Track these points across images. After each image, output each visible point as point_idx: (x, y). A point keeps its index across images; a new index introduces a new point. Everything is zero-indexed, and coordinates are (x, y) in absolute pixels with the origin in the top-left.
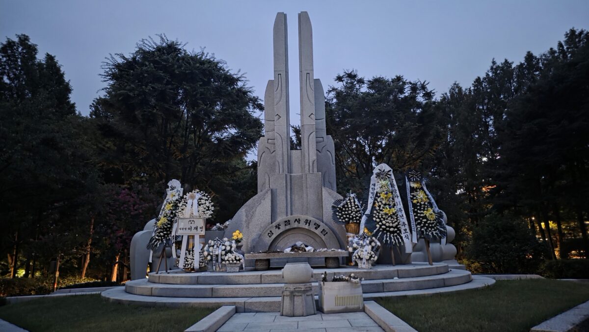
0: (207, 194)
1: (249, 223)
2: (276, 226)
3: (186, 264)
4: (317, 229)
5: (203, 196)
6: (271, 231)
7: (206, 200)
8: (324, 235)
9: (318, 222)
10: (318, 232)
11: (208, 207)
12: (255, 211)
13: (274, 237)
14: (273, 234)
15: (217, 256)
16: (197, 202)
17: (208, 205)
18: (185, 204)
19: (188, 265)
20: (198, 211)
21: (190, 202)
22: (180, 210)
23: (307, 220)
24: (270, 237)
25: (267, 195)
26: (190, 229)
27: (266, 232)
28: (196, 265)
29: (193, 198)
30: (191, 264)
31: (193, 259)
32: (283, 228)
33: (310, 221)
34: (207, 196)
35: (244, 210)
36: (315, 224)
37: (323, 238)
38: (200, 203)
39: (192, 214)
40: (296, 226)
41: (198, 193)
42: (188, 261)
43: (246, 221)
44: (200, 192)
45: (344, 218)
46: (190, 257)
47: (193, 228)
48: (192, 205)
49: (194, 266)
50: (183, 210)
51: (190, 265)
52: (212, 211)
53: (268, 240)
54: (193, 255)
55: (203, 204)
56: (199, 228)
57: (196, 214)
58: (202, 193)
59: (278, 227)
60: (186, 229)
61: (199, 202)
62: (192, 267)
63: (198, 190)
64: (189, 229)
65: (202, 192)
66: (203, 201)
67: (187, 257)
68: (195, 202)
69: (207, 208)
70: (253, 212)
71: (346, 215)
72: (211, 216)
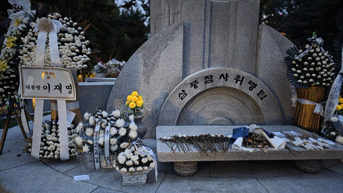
0: (75, 24)
1: (149, 76)
2: (191, 84)
3: (45, 151)
4: (251, 90)
5: (68, 26)
6: (183, 91)
7: (74, 35)
8: (262, 99)
9: (254, 79)
10: (252, 94)
11: (80, 48)
12: (159, 57)
13: (187, 99)
14: (186, 95)
15: (102, 147)
16: (56, 38)
17: (79, 45)
18: (34, 38)
19: (49, 152)
20: (60, 56)
21: (42, 35)
22: (25, 50)
23: (238, 76)
24: (182, 99)
25: (177, 32)
26: (48, 87)
27: (176, 91)
28: (64, 153)
29: (48, 28)
30: (54, 151)
31: (58, 142)
32: (201, 87)
33: (243, 77)
34: (76, 28)
35: (141, 54)
36: (249, 83)
37: (260, 102)
38: (63, 39)
39: (49, 60)
40: (221, 85)
41: (58, 19)
42: (48, 146)
43: (144, 73)
44: (63, 18)
45: (306, 78)
46: (51, 137)
47: (52, 87)
48: (47, 43)
49: (59, 155)
50: (30, 50)
51: (52, 153)
52: (88, 56)
53: (179, 104)
54: (57, 133)
55: (69, 42)
56: (64, 88)
57: (56, 60)
58: (67, 21)
59: (194, 84)
60: (38, 87)
61: (60, 38)
62: (56, 156)
63: (57, 14)
64: (45, 88)
65: (66, 18)
66: (68, 37)
67: (45, 138)
68: (53, 37)
69: (77, 50)
70: (155, 60)
71: (311, 73)
72: (85, 65)
